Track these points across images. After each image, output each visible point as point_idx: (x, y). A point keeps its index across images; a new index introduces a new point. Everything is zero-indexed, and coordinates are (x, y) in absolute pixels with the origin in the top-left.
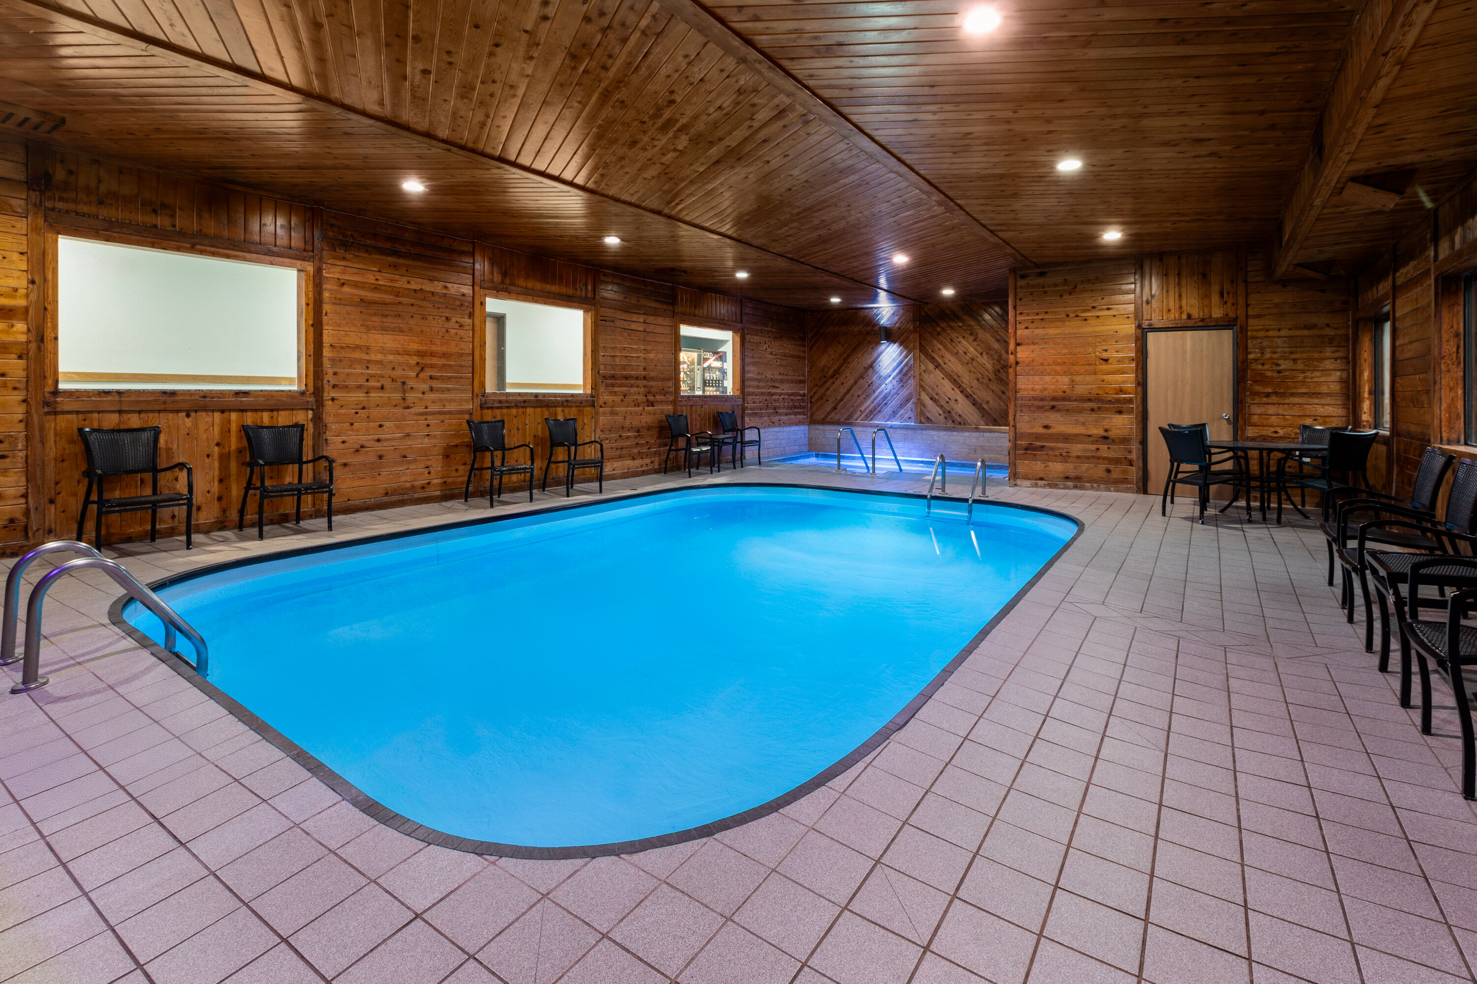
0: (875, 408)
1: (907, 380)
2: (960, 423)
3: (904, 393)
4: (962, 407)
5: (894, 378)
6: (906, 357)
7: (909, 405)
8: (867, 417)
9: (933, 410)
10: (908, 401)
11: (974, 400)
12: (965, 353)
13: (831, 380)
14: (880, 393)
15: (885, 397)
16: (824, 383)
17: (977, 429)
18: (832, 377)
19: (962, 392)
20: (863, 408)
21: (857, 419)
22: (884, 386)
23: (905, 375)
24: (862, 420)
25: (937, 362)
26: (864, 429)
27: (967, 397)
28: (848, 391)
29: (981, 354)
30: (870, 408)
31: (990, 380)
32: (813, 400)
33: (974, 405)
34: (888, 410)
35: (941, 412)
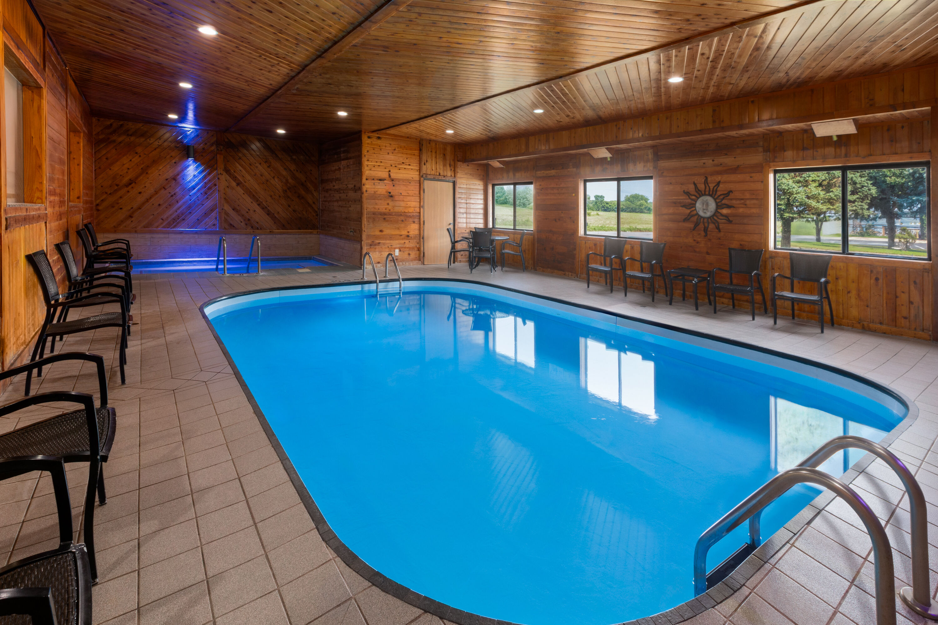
0: (178, 217)
1: (212, 194)
2: (258, 229)
3: (209, 204)
4: (259, 215)
5: (199, 190)
6: (209, 174)
7: (214, 214)
8: (169, 225)
9: (236, 218)
10: (212, 210)
11: (269, 211)
12: (261, 175)
13: (126, 189)
14: (184, 203)
15: (189, 207)
16: (116, 191)
17: (271, 232)
18: (127, 186)
19: (259, 205)
20: (165, 217)
21: (157, 227)
22: (188, 197)
23: (210, 188)
24: (164, 227)
25: (239, 180)
26: (167, 236)
27: (263, 209)
28: (147, 200)
29: (274, 178)
30: (173, 216)
31: (280, 197)
32: (100, 208)
33: (268, 214)
34: (193, 218)
35: (242, 220)
